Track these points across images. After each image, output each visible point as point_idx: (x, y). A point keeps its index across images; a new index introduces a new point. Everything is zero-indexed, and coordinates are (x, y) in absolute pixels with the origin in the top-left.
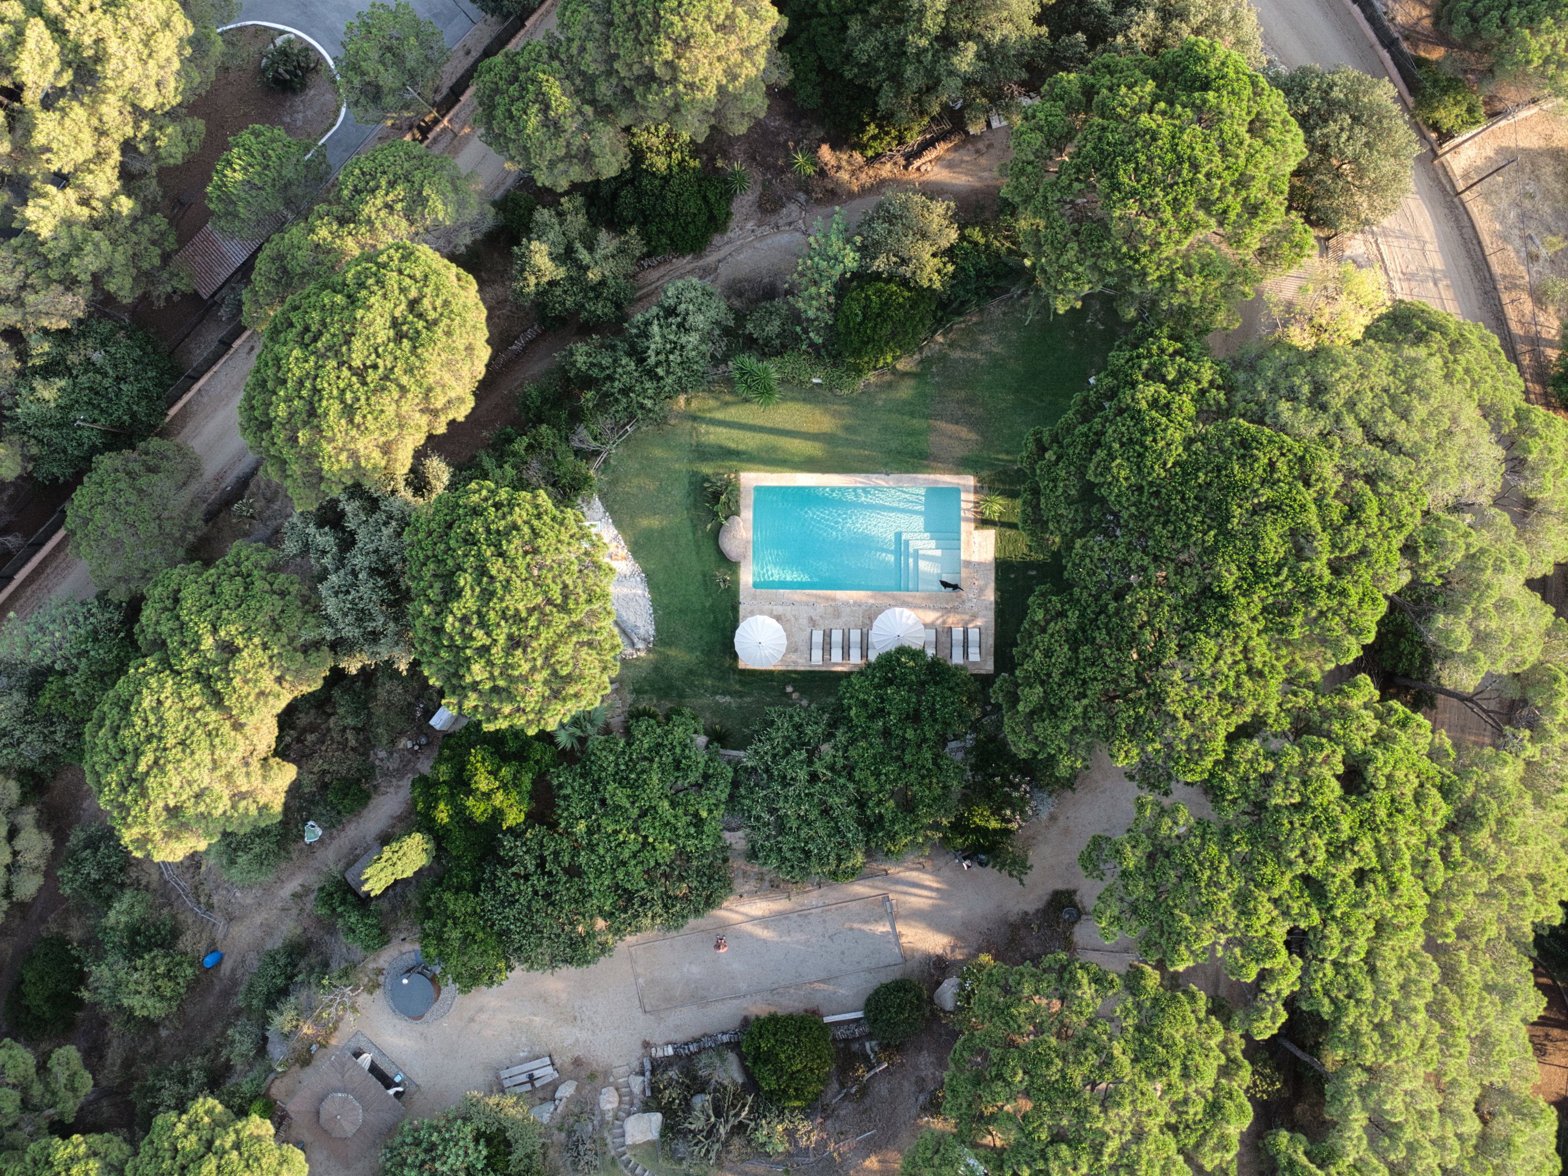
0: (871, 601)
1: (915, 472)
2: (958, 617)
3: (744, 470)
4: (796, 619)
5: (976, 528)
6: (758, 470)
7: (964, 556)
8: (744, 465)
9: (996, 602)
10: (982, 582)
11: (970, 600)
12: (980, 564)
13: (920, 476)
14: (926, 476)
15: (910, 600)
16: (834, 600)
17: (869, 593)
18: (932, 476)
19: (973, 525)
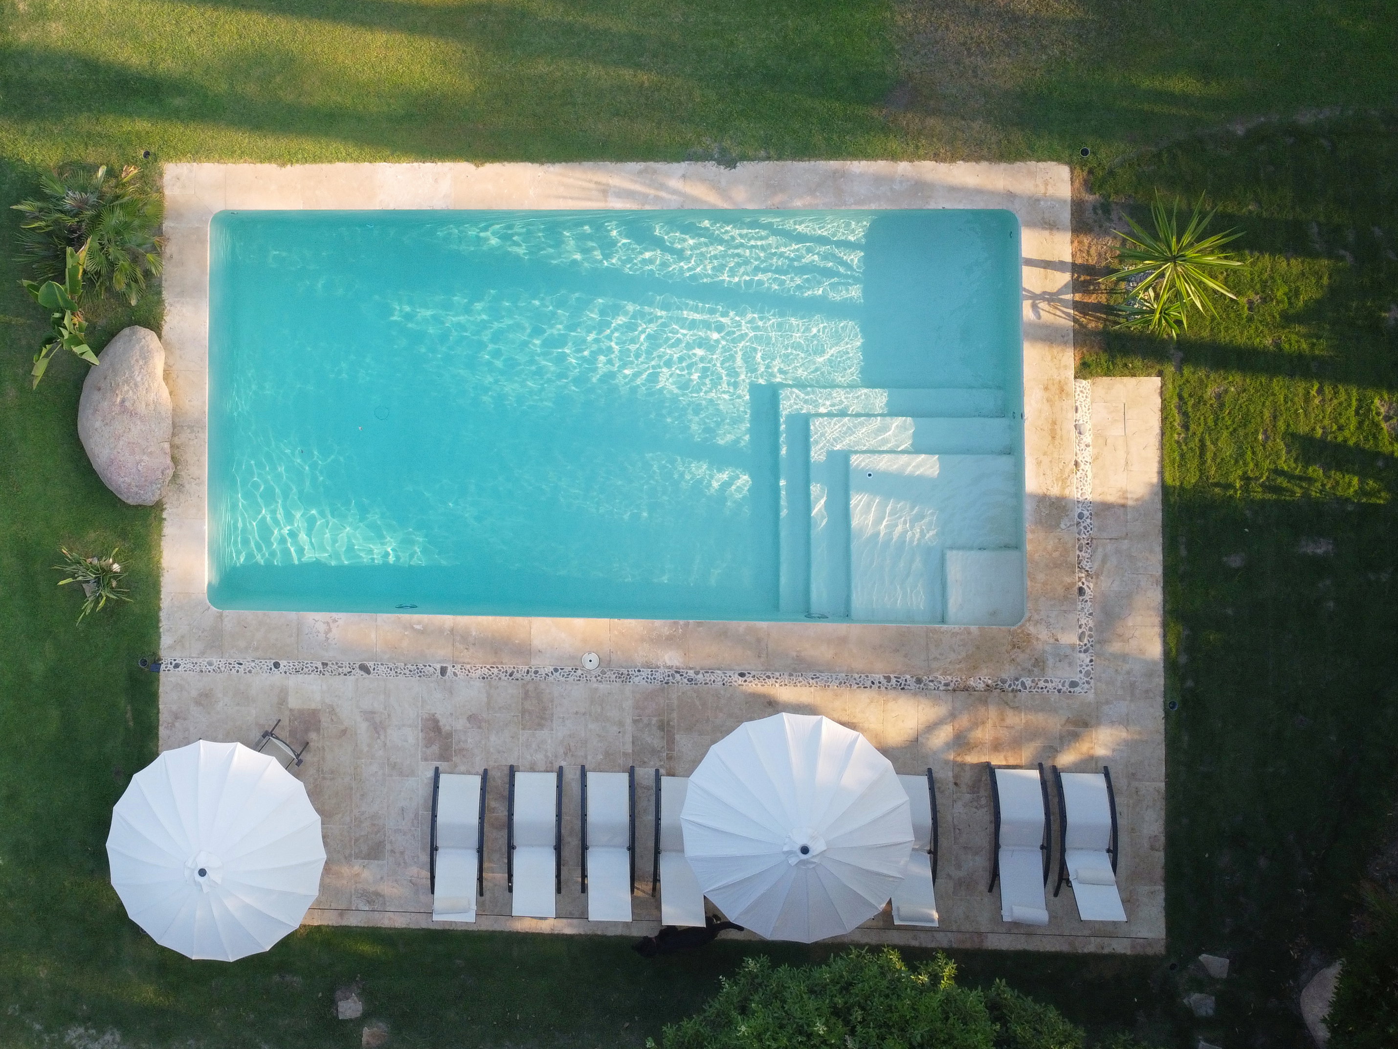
0: (671, 658)
1: (836, 152)
2: (1016, 720)
3: (180, 154)
4: (378, 727)
5: (1084, 370)
6: (230, 154)
7: (1033, 483)
8: (177, 130)
9: (1170, 663)
10: (1108, 584)
11: (1063, 656)
12: (1103, 510)
13: (858, 167)
14: (880, 166)
15: (824, 653)
16: (524, 650)
17: (661, 625)
18: (903, 167)
19: (1069, 358)
